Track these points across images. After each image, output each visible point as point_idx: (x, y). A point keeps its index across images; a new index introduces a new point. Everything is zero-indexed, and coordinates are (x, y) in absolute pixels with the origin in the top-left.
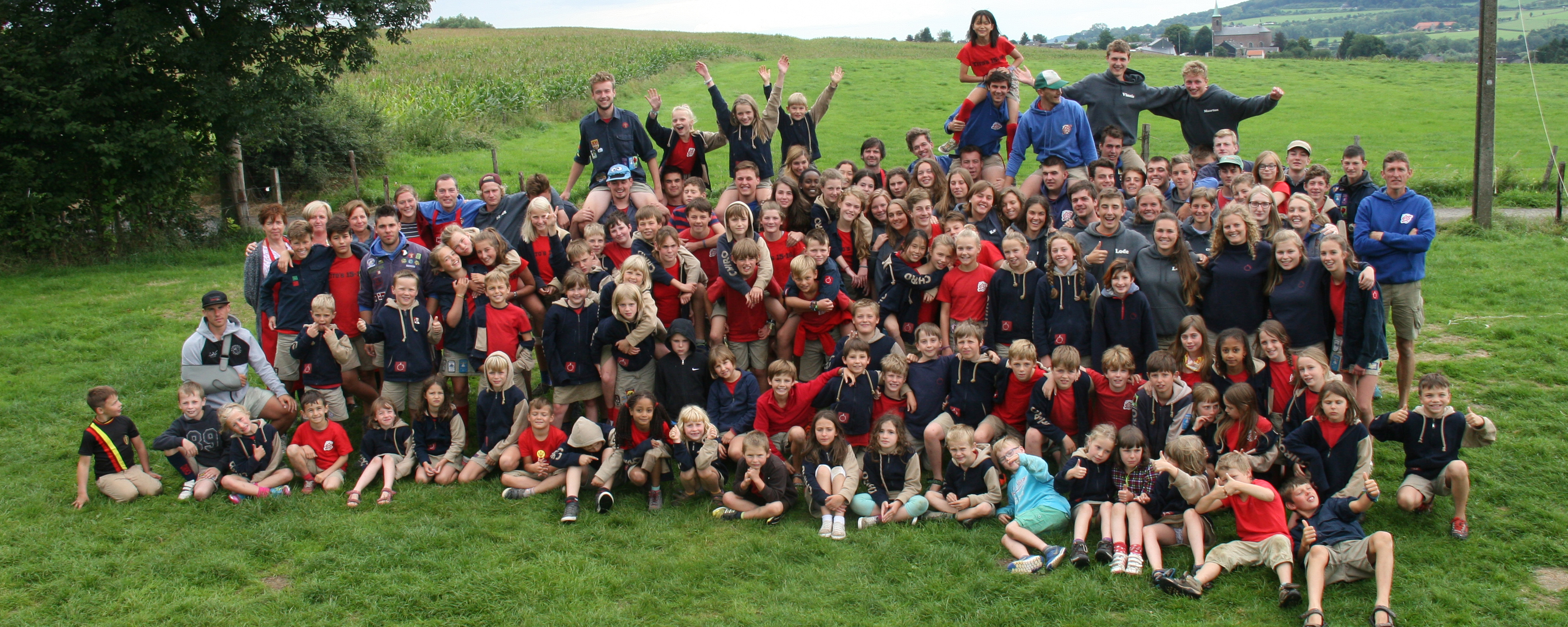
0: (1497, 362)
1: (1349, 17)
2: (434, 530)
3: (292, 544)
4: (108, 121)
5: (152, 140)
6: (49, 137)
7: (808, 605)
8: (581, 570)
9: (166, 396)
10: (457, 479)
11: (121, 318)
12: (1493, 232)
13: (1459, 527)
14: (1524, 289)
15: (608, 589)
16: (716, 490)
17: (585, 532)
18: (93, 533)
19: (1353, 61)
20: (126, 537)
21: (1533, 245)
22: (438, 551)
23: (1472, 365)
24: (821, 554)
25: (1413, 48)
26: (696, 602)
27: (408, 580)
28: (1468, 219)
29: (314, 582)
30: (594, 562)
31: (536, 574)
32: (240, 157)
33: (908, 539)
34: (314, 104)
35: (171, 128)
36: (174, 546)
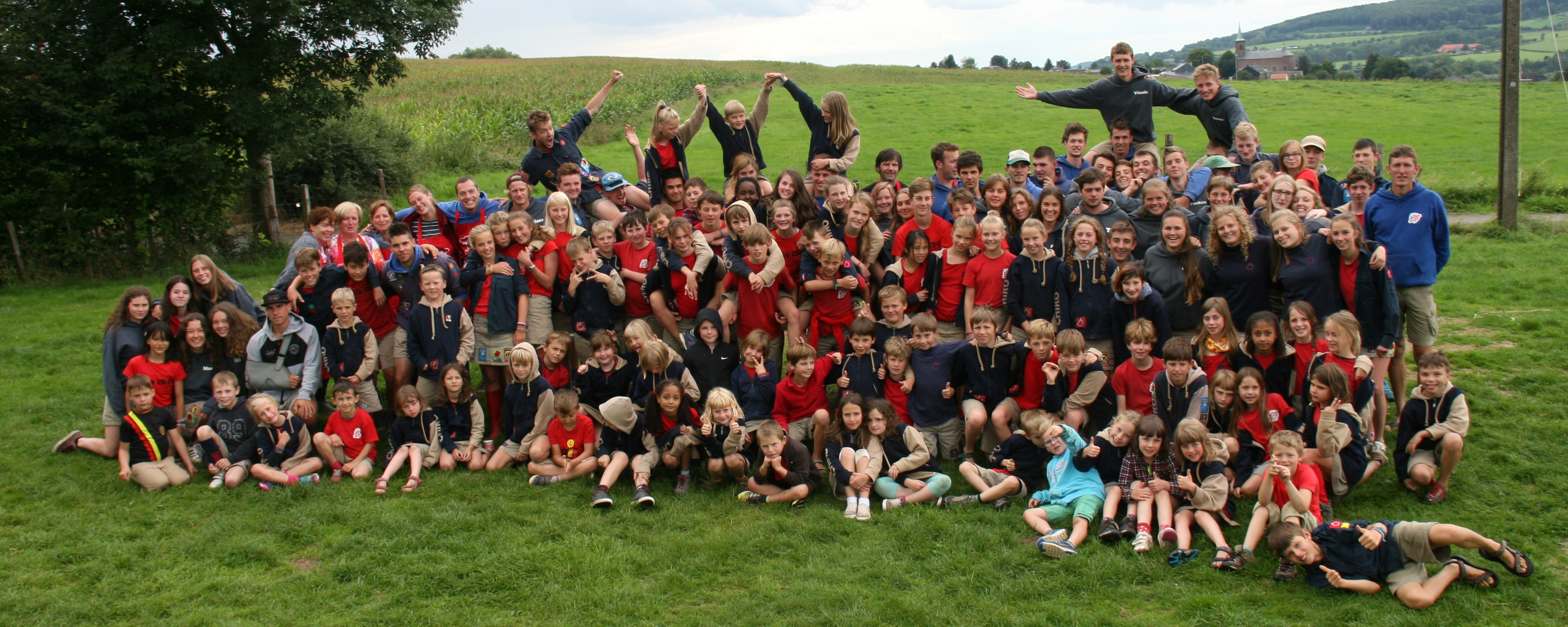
0: (1523, 351)
1: (1373, 40)
2: (461, 514)
3: (321, 528)
4: (142, 137)
5: (184, 154)
6: (85, 152)
7: (832, 581)
8: (607, 550)
10: (486, 466)
12: (1518, 234)
14: (1550, 285)
15: (634, 567)
16: (741, 476)
18: (126, 519)
19: (1377, 82)
20: (158, 522)
21: (1560, 246)
22: (466, 534)
23: (1498, 354)
24: (846, 534)
25: (1438, 70)
26: (721, 579)
27: (436, 560)
28: (1493, 222)
29: (342, 562)
30: (619, 542)
31: (562, 554)
32: (271, 173)
33: (933, 519)
34: (343, 119)
35: (203, 142)
36: (205, 531)
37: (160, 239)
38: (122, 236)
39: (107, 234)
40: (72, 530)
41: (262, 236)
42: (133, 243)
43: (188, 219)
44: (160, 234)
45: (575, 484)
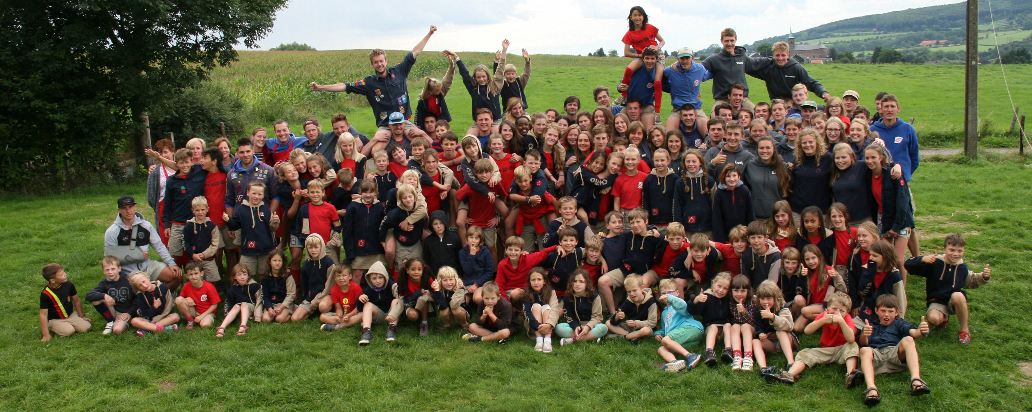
0: (985, 237)
1: (878, 38)
2: (274, 351)
3: (178, 361)
4: (59, 100)
5: (88, 112)
6: (20, 110)
7: (526, 394)
8: (374, 374)
9: (96, 271)
10: (290, 319)
11: (67, 224)
12: (978, 162)
13: (964, 337)
14: (1000, 194)
15: (392, 386)
16: (465, 323)
17: (376, 350)
19: (881, 65)
20: (66, 358)
21: (1005, 169)
22: (277, 364)
24: (536, 362)
25: (920, 57)
26: (451, 393)
27: (257, 382)
28: (961, 154)
29: (193, 384)
30: (382, 369)
31: (343, 377)
32: (148, 125)
33: (594, 351)
34: (197, 88)
35: (101, 104)
36: (98, 363)
37: (73, 169)
38: (46, 167)
39: (36, 165)
40: (7, 364)
41: (142, 166)
42: (54, 171)
43: (92, 155)
44: (73, 166)
45: (352, 330)
